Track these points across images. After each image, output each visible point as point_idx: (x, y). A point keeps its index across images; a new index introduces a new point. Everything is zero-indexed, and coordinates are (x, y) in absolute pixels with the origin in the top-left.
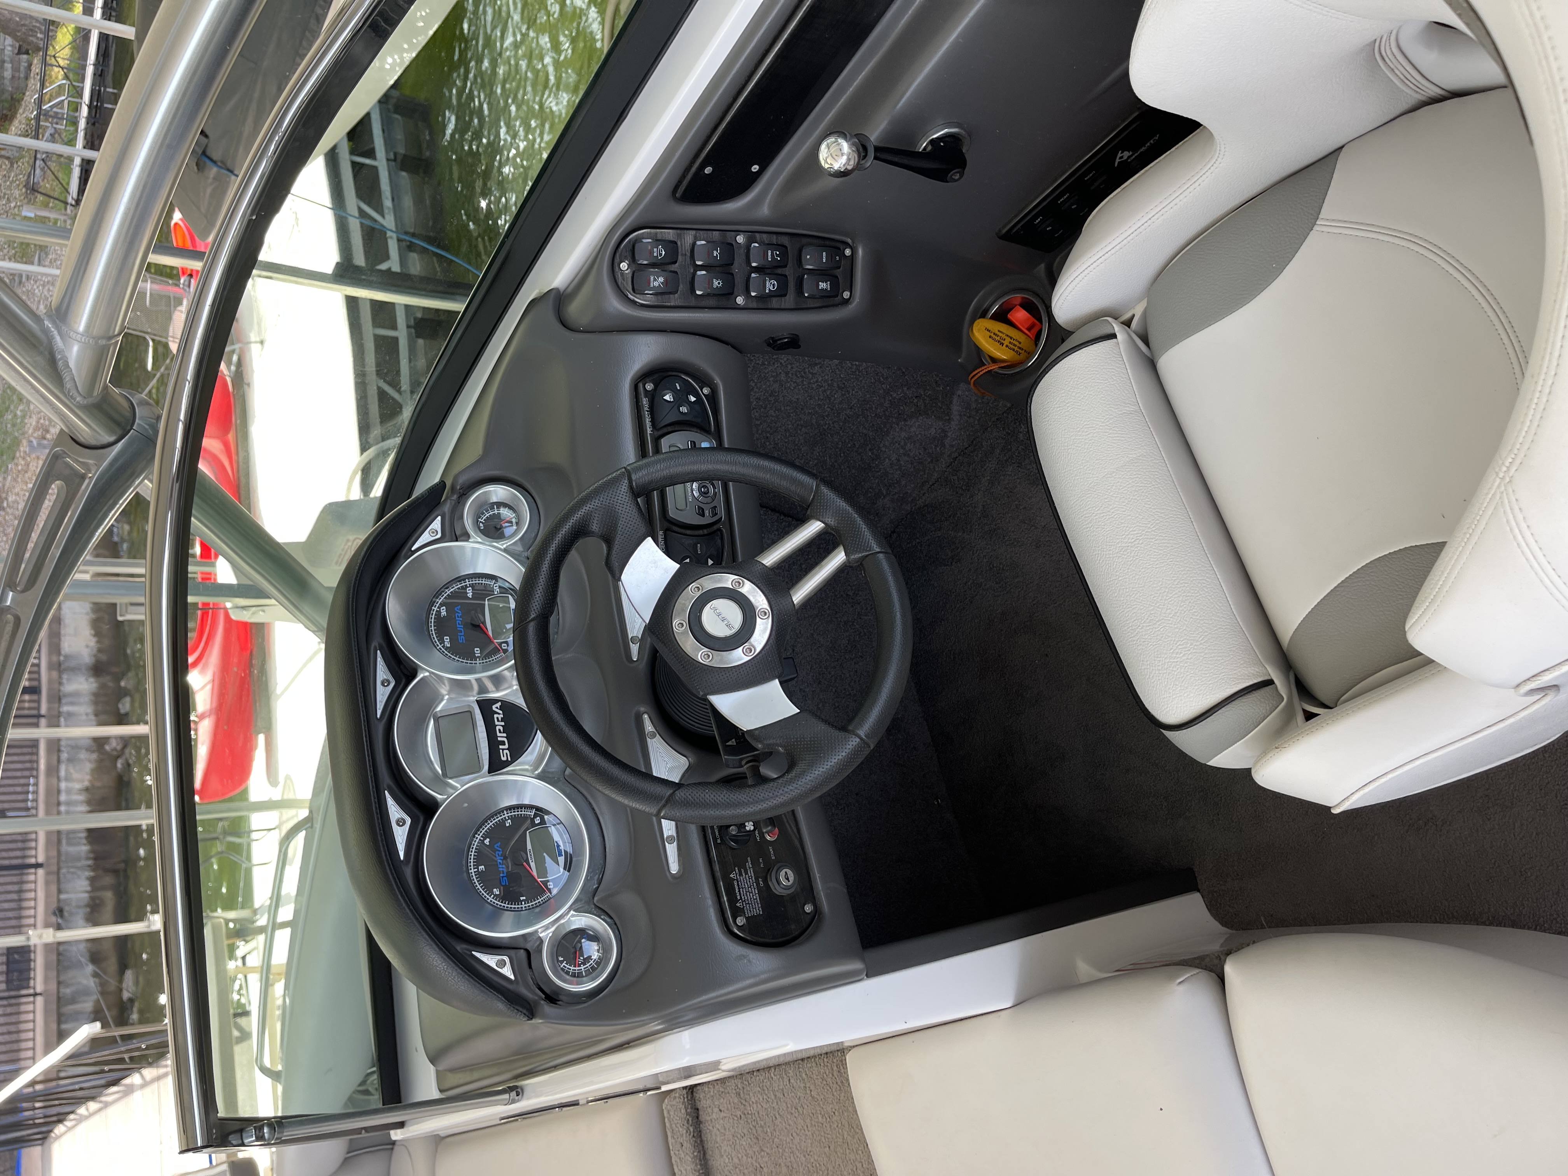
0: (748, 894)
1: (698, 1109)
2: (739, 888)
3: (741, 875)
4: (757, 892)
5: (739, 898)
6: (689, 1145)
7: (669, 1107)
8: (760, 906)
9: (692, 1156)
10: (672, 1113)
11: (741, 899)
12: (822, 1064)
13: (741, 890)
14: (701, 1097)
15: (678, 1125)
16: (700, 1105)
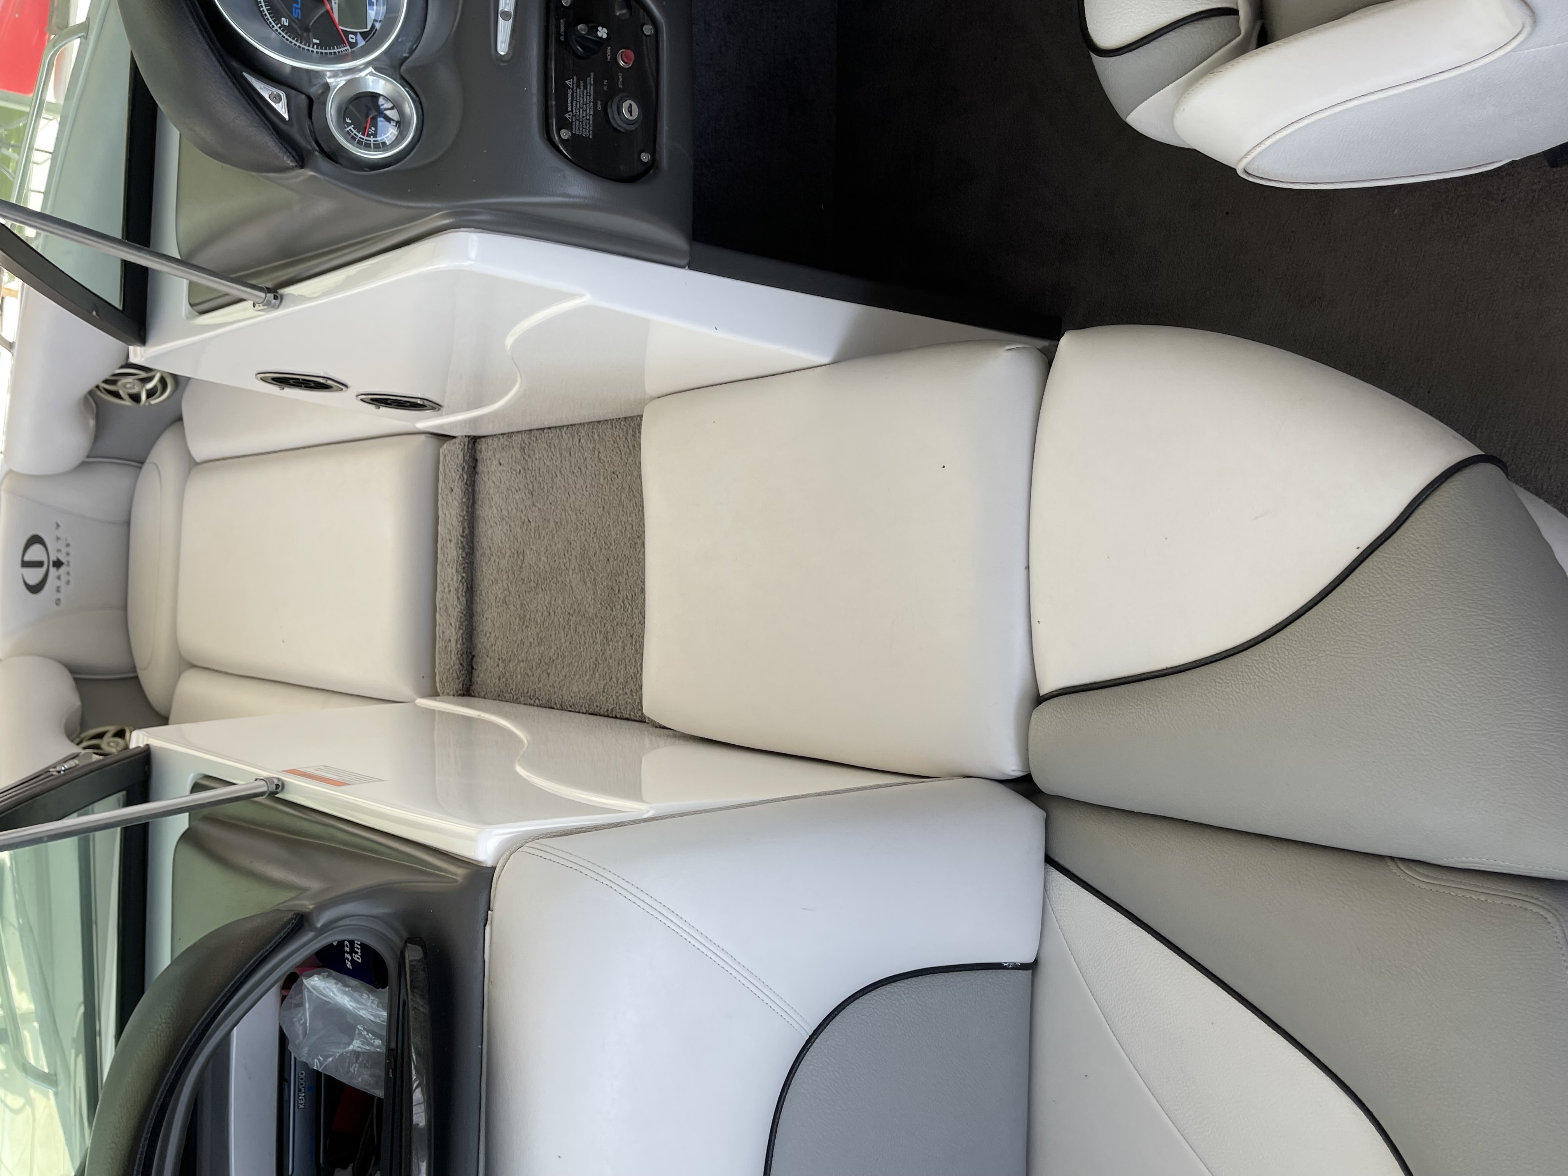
0: (581, 110)
1: (477, 460)
2: (572, 100)
3: (578, 86)
4: (592, 113)
5: (569, 109)
6: (459, 490)
7: (446, 452)
8: (591, 128)
9: (460, 501)
10: (448, 458)
11: (572, 111)
12: (618, 427)
13: (574, 102)
14: (483, 448)
15: (452, 471)
16: (479, 456)
